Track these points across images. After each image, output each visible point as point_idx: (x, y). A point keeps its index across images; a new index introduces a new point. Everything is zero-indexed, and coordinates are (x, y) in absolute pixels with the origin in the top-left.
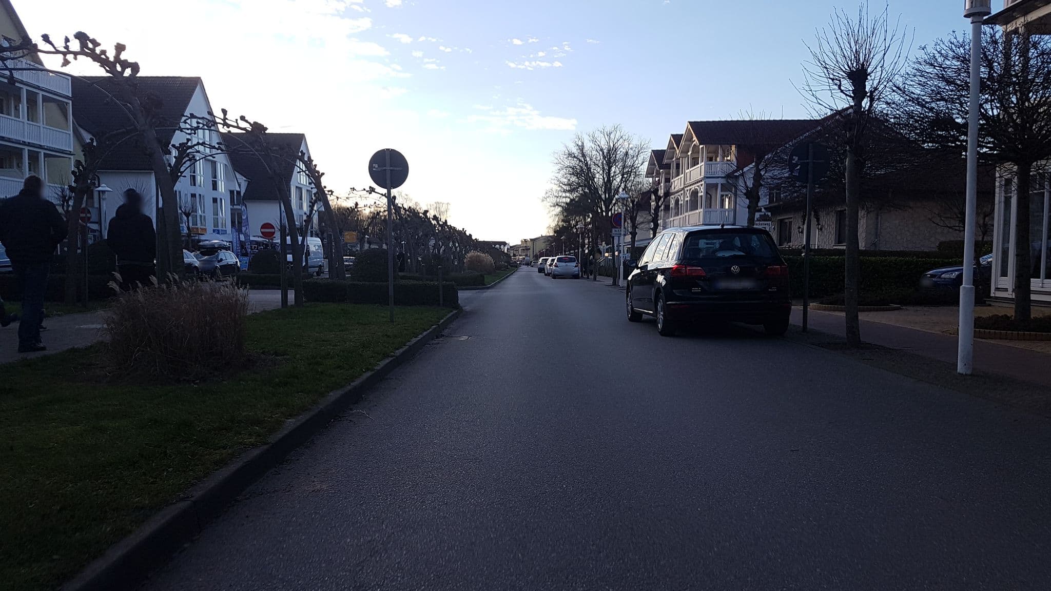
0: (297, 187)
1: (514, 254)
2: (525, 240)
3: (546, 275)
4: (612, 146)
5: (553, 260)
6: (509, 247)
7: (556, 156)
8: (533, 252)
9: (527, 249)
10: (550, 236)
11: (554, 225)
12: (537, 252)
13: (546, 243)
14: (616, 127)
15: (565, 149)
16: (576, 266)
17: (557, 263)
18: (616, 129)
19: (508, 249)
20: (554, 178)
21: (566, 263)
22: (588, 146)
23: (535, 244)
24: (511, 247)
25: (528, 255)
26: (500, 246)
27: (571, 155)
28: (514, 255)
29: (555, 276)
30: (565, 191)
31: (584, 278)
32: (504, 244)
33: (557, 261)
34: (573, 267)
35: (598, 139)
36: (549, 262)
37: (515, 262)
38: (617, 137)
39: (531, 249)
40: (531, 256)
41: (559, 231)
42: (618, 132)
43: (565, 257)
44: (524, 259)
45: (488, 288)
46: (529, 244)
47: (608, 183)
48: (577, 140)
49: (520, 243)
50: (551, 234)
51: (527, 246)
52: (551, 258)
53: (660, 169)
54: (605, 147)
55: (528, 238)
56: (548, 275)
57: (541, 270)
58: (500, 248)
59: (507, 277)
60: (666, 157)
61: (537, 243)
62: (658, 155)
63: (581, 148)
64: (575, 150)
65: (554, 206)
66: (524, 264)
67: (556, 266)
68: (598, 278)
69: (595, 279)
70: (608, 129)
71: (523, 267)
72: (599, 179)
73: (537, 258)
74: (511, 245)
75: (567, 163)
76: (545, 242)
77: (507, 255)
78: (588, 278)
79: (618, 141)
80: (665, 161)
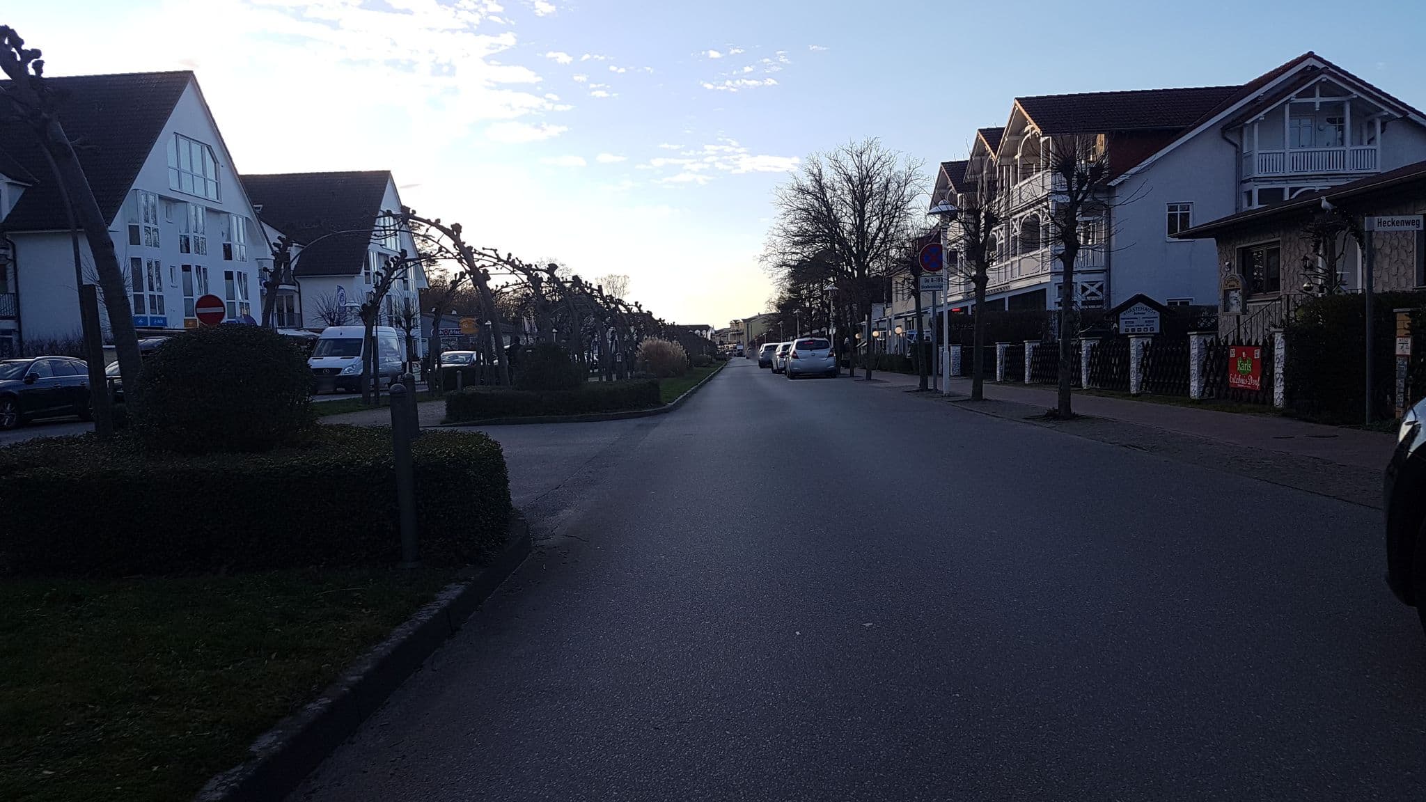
0: (379, 254)
1: (720, 341)
2: (735, 321)
3: (774, 372)
4: (865, 173)
5: (785, 348)
6: (713, 332)
7: (780, 192)
8: (748, 337)
9: (738, 334)
10: (773, 314)
11: (777, 298)
12: (753, 336)
13: (767, 324)
14: (870, 142)
15: (793, 181)
16: (830, 356)
17: (797, 352)
18: (870, 145)
19: (712, 334)
20: (778, 226)
21: (814, 351)
22: (829, 176)
23: (750, 326)
24: (716, 332)
25: (741, 343)
26: (701, 331)
27: (802, 191)
28: (722, 343)
29: (794, 375)
30: (795, 244)
31: (844, 376)
32: (707, 328)
33: (797, 348)
34: (824, 358)
35: (842, 163)
36: (779, 351)
37: (724, 353)
38: (872, 157)
39: (745, 334)
40: (746, 344)
41: (785, 307)
42: (874, 151)
43: (810, 341)
44: (736, 348)
45: (667, 411)
46: (742, 327)
47: (860, 229)
48: (810, 167)
49: (729, 326)
50: (774, 311)
51: (739, 329)
52: (781, 345)
53: (958, 193)
54: (855, 173)
55: (740, 318)
56: (779, 371)
57: (766, 363)
58: (701, 334)
59: (710, 379)
60: (969, 169)
61: (754, 324)
62: (953, 171)
63: (818, 180)
64: (808, 182)
65: (781, 266)
66: (735, 355)
67: (795, 357)
68: (875, 375)
69: (869, 377)
70: (858, 147)
71: (734, 359)
72: (847, 222)
73: (755, 344)
74: (717, 328)
75: (798, 204)
76: (765, 322)
77: (712, 343)
78: (852, 375)
79: (874, 164)
80: (968, 177)
